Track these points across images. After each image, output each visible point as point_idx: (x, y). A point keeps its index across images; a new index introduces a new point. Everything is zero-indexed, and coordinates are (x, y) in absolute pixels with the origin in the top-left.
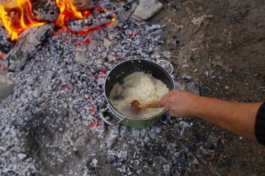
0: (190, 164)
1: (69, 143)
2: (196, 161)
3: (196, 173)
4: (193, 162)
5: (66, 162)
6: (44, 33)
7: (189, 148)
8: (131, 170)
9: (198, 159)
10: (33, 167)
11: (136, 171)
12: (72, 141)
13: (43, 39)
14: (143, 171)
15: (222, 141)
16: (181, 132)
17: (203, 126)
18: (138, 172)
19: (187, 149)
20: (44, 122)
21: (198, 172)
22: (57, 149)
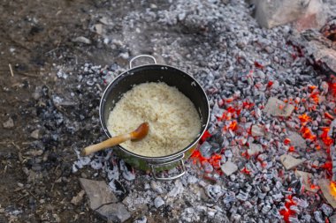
0: (39, 126)
1: (167, 54)
2: (36, 135)
3: (26, 124)
4: (38, 131)
5: (149, 42)
6: (332, 68)
7: (53, 140)
8: (88, 74)
9: (35, 139)
10: (165, 20)
11: (84, 75)
12: (166, 56)
13: (324, 66)
14: (77, 81)
15: (21, 185)
16: (78, 153)
17: (60, 180)
18: (81, 77)
19: (55, 137)
20: (206, 44)
21: (24, 127)
22: (169, 44)
